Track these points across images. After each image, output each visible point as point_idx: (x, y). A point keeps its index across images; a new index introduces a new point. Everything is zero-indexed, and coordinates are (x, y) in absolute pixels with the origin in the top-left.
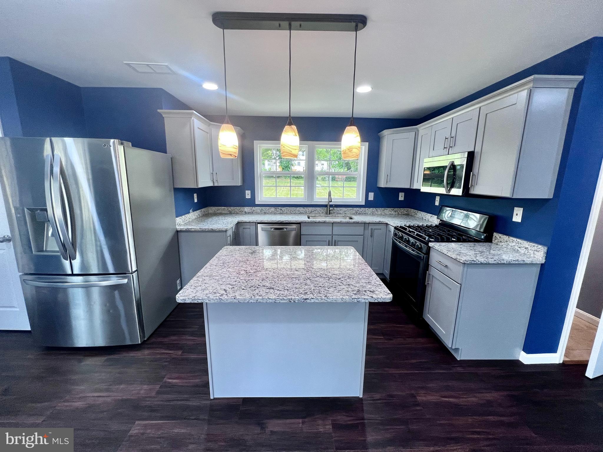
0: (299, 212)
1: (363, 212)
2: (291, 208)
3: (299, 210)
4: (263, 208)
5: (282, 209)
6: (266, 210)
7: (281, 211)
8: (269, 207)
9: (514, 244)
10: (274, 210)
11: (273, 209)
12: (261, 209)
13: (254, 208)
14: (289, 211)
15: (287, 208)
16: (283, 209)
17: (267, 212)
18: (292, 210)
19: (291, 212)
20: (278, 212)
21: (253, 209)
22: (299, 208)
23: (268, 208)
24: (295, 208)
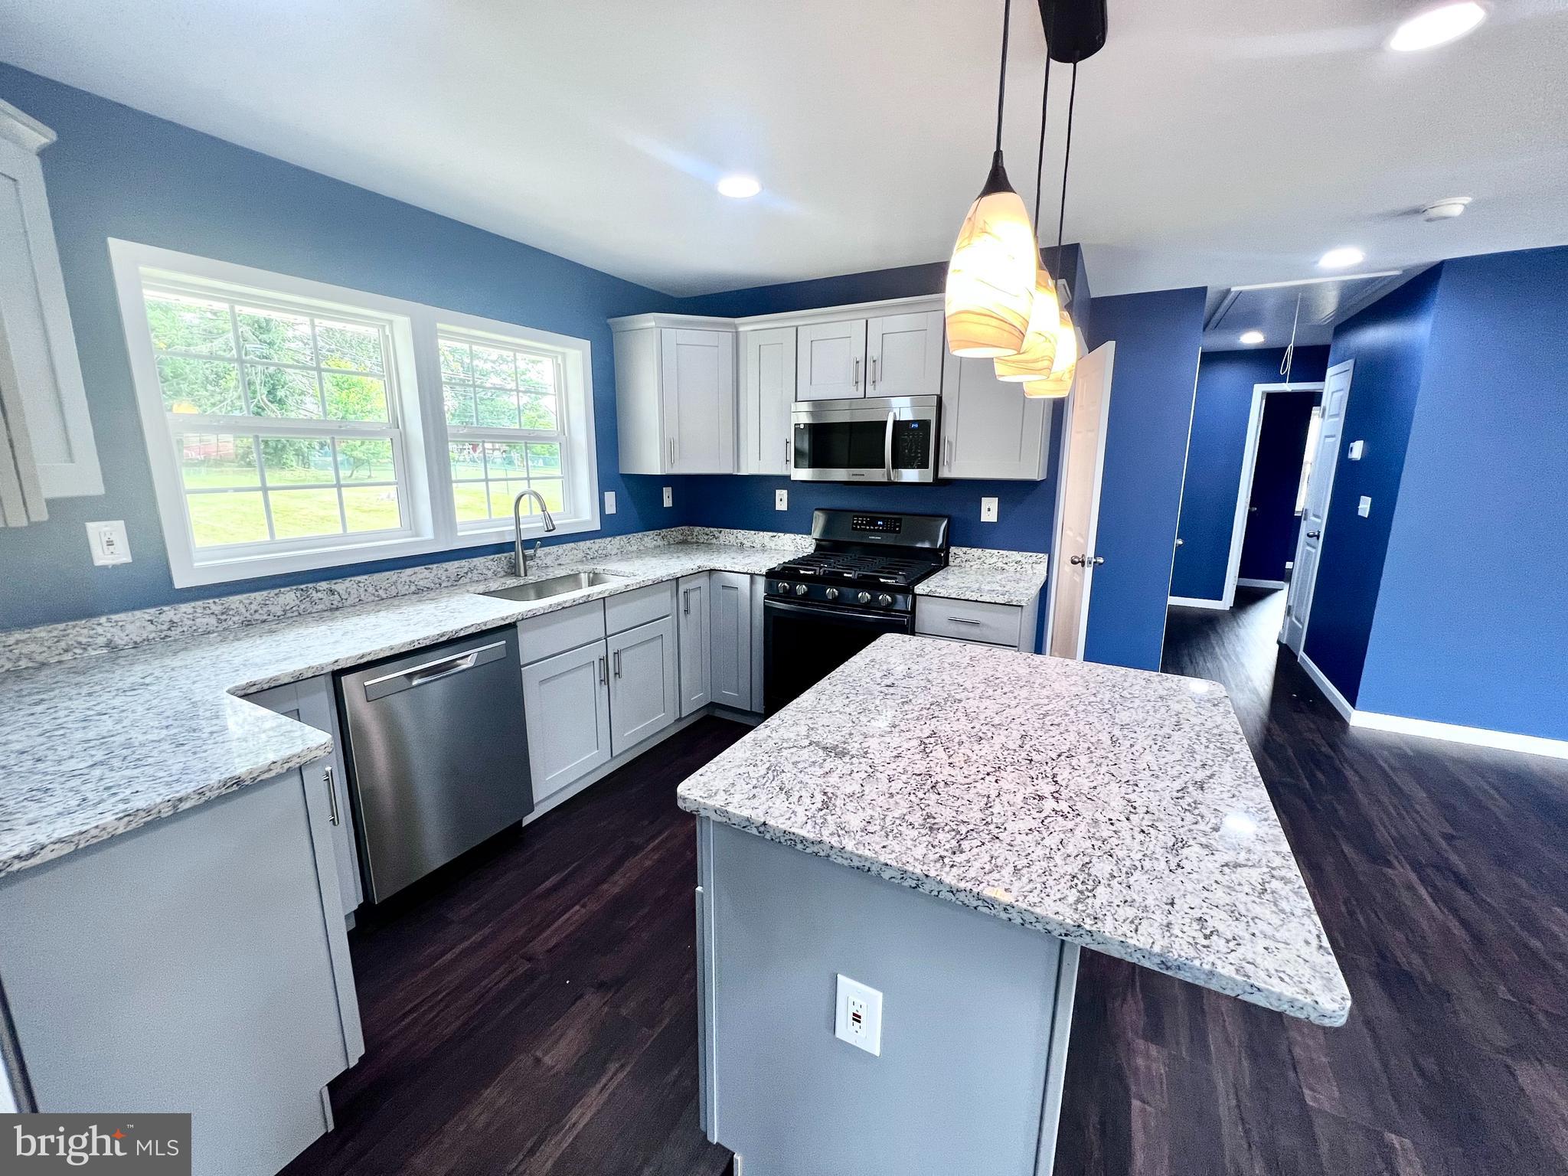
0: (413, 588)
1: (600, 552)
2: (376, 576)
3: (413, 578)
4: (234, 601)
5: (333, 587)
6: (254, 607)
7: (331, 598)
8: (265, 593)
9: (995, 559)
10: (297, 602)
11: (289, 597)
12: (217, 609)
13: (169, 613)
14: (371, 589)
15: (358, 578)
16: (341, 586)
17: (257, 616)
18: (385, 584)
19: (381, 592)
20: (320, 607)
21: (164, 617)
22: (409, 571)
23: (259, 596)
24: (392, 575)
